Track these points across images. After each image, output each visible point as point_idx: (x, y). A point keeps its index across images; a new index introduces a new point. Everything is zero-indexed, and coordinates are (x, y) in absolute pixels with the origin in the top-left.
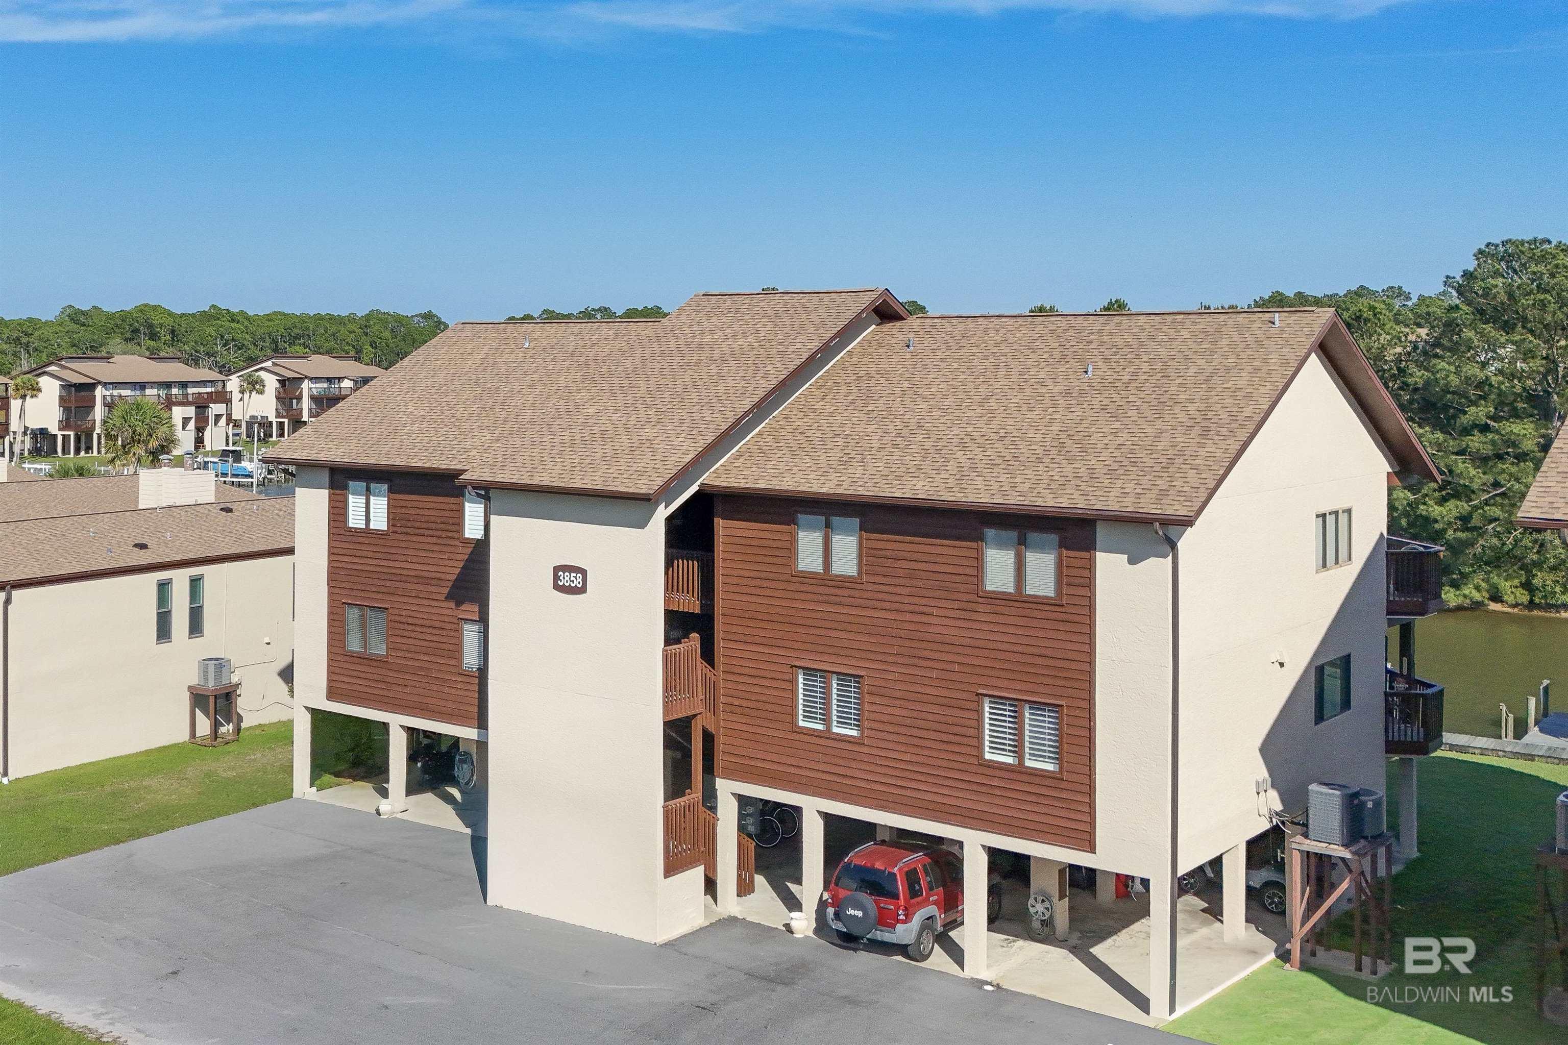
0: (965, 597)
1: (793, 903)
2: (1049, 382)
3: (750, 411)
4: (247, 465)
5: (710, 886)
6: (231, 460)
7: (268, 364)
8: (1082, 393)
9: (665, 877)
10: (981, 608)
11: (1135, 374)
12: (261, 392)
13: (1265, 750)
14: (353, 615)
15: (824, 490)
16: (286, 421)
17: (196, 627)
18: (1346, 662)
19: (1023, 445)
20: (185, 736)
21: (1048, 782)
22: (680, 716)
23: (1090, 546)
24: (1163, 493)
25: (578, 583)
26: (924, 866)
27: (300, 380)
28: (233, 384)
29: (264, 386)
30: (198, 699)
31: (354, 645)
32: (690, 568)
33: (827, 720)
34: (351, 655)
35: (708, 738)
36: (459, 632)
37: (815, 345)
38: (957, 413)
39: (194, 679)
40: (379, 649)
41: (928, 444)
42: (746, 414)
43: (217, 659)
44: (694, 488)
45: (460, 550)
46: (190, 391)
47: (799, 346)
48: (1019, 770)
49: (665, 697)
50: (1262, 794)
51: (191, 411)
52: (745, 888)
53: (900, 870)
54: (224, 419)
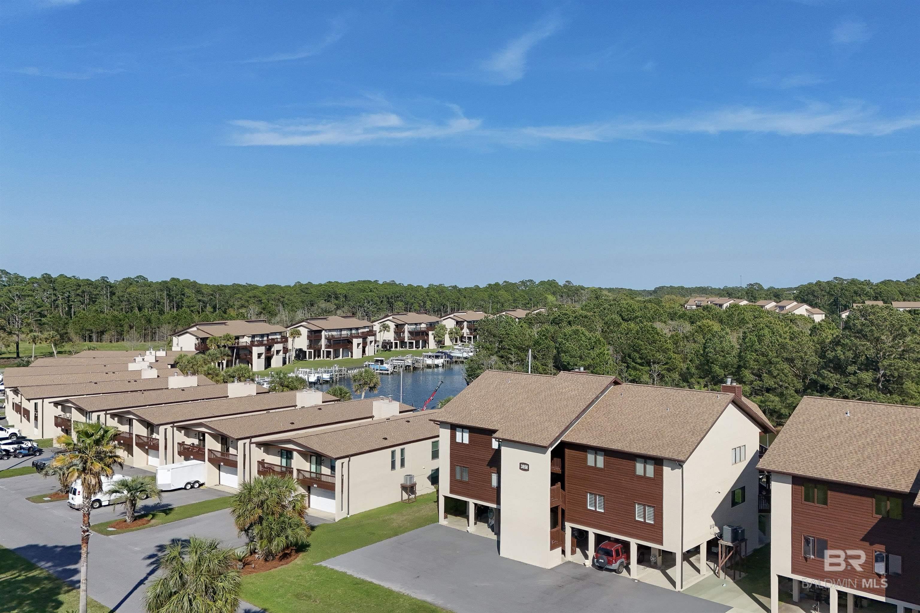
0: (631, 476)
1: (586, 557)
2: (657, 412)
3: (575, 419)
4: (386, 366)
5: (563, 552)
6: (379, 363)
7: (390, 318)
8: (665, 417)
9: (551, 550)
10: (635, 479)
11: (680, 412)
12: (388, 331)
13: (714, 516)
14: (458, 469)
15: (594, 445)
16: (398, 342)
17: (402, 465)
18: (743, 489)
19: (647, 434)
20: (400, 500)
21: (652, 526)
22: (555, 506)
23: (662, 465)
24: (679, 453)
25: (527, 468)
26: (621, 548)
27: (404, 325)
28: (377, 327)
29: (389, 328)
30: (404, 488)
31: (458, 477)
32: (558, 460)
33: (595, 507)
34: (457, 480)
35: (563, 511)
36: (491, 476)
37: (594, 396)
38: (632, 421)
39: (402, 481)
40: (466, 478)
41: (623, 431)
42: (574, 420)
43: (409, 475)
44: (559, 441)
45: (491, 452)
46: (360, 331)
47: (590, 396)
48: (645, 523)
49: (551, 500)
50: (712, 528)
51: (360, 340)
52: (573, 552)
53: (614, 549)
54: (373, 343)
